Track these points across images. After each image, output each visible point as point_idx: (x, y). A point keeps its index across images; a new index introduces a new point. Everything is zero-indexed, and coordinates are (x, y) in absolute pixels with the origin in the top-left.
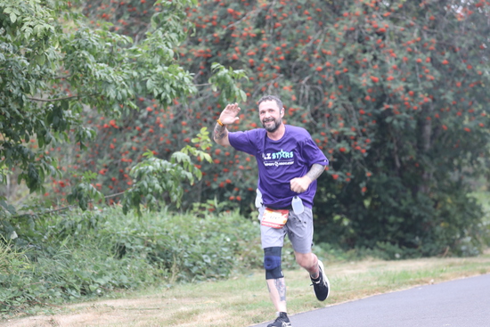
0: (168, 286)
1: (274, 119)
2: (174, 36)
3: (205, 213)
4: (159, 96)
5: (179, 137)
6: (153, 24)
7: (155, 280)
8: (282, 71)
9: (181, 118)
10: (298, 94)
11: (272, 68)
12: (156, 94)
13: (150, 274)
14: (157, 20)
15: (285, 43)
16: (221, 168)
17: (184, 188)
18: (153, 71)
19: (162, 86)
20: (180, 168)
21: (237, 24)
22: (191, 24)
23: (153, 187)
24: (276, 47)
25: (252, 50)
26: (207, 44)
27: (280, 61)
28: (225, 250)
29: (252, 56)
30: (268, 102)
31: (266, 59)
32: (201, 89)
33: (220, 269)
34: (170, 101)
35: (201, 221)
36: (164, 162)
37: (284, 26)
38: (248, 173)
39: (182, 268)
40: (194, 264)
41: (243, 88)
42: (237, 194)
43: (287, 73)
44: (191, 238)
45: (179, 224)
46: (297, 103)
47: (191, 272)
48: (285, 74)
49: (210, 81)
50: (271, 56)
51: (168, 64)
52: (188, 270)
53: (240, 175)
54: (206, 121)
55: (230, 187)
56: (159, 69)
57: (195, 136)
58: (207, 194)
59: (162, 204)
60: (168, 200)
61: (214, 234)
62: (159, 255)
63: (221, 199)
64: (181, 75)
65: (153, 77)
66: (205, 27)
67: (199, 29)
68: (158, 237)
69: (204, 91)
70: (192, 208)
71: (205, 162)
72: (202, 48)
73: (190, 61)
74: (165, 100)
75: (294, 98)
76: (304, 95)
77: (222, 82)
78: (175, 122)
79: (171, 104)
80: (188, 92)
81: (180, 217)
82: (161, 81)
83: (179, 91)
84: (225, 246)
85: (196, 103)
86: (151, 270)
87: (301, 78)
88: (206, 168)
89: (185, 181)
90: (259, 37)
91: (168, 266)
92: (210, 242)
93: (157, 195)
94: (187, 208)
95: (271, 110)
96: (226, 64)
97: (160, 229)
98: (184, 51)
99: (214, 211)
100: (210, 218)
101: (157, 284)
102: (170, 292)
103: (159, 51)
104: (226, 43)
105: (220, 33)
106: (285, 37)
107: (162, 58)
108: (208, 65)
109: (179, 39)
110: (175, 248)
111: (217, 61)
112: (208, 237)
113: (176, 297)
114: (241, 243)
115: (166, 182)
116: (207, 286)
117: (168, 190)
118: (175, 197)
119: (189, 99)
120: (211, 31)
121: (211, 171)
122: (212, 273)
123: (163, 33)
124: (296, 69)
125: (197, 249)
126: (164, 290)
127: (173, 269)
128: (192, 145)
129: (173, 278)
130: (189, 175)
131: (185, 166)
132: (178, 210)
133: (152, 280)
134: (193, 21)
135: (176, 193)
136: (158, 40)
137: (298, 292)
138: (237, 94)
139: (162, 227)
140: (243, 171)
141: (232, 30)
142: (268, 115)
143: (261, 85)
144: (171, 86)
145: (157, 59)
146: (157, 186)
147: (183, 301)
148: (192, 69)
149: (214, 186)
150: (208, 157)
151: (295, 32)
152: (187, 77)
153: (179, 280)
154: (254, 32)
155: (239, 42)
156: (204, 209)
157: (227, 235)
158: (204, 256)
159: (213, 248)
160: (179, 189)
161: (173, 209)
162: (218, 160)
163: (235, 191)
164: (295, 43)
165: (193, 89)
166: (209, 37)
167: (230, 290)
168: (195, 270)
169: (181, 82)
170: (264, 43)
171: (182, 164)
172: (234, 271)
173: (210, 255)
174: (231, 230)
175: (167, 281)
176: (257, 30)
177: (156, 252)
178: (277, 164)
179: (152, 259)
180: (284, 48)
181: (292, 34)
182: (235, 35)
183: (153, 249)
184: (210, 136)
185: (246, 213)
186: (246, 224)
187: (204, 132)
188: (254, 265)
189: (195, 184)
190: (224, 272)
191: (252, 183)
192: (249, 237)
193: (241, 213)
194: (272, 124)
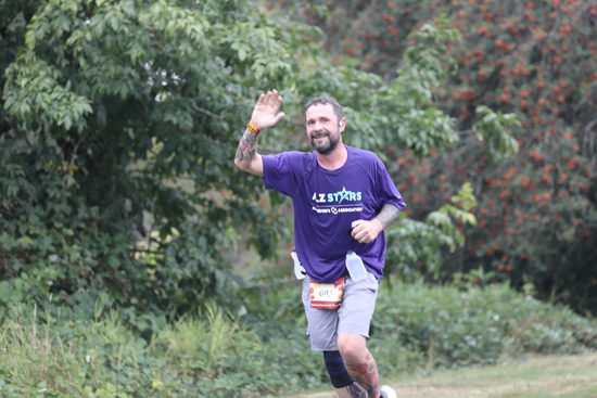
0: (425, 372)
1: (328, 134)
2: (431, 74)
3: (469, 285)
4: (413, 146)
5: (436, 194)
6: (406, 60)
7: (409, 365)
8: (561, 115)
9: (439, 172)
10: (580, 143)
11: (549, 112)
12: (409, 143)
13: (402, 358)
14: (412, 56)
15: (564, 82)
16: (487, 231)
17: (443, 256)
18: (406, 116)
19: (417, 134)
20: (438, 231)
21: (507, 60)
22: (451, 60)
23: (406, 255)
24: (554, 87)
25: (525, 90)
26: (470, 84)
27: (559, 103)
28: (493, 330)
29: (525, 98)
30: (320, 106)
31: (542, 100)
32: (463, 137)
33: (486, 353)
34: (426, 151)
35: (464, 295)
36: (419, 225)
37: (564, 61)
38: (520, 238)
39: (441, 351)
40: (456, 347)
41: (514, 135)
42: (506, 263)
43: (568, 117)
44: (451, 315)
45: (437, 299)
46: (580, 153)
47: (452, 356)
48: (566, 119)
49: (474, 128)
50: (549, 98)
51: (424, 108)
52: (448, 353)
53: (510, 240)
54: (469, 176)
55: (498, 254)
56: (414, 114)
57: (455, 194)
58: (469, 262)
59: (417, 274)
60: (423, 270)
61: (480, 311)
62: (414, 336)
63: (487, 269)
64: (439, 120)
65: (407, 123)
66: (469, 63)
67: (461, 65)
68: (413, 315)
69: (468, 140)
70: (451, 279)
71: (469, 224)
72: (464, 89)
73: (450, 104)
74: (421, 151)
75: (576, 147)
76: (588, 144)
77: (489, 129)
78: (432, 177)
79: (428, 156)
80: (448, 141)
81: (438, 291)
82: (416, 128)
83: (438, 140)
84: (493, 325)
85: (457, 154)
86: (404, 353)
87: (585, 123)
88: (470, 232)
89: (444, 248)
90: (533, 74)
91: (424, 348)
92: (475, 320)
93: (411, 264)
94: (446, 280)
95: (323, 120)
96: (495, 107)
97: (414, 305)
98: (443, 92)
99: (479, 283)
100: (474, 292)
101: (411, 370)
102: (427, 380)
103: (413, 93)
104: (493, 82)
105: (486, 70)
106: (565, 75)
107: (418, 101)
108: (472, 109)
109: (438, 77)
110: (432, 328)
111: (483, 103)
112: (472, 314)
113: (435, 386)
114: (512, 322)
115: (421, 248)
116: (472, 373)
117: (423, 259)
118: (432, 267)
119: (449, 150)
120: (475, 68)
121: (475, 235)
122: (477, 358)
123: (419, 70)
124: (578, 112)
125: (459, 328)
126: (419, 377)
127: (430, 352)
128: (453, 204)
129: (430, 364)
130: (449, 240)
131: (444, 229)
132: (436, 282)
133: (405, 366)
134: (454, 56)
135: (433, 261)
136: (413, 79)
137: (582, 381)
138: (507, 143)
139: (417, 301)
140: (515, 236)
141: (501, 67)
142: (318, 126)
143: (536, 133)
144: (428, 134)
145: (411, 102)
146: (411, 253)
147: (443, 391)
148: (453, 113)
149: (479, 254)
150: (471, 218)
151: (577, 68)
152: (446, 123)
153: (437, 365)
154: (527, 68)
155: (509, 81)
156: (466, 281)
157: (495, 312)
158: (467, 338)
159: (478, 328)
160: (437, 257)
161: (430, 280)
162: (484, 222)
163: (504, 259)
164: (577, 81)
165: (454, 137)
166: (473, 75)
167: (500, 379)
168: (456, 354)
169: (440, 129)
170: (540, 82)
171: (440, 227)
172: (504, 356)
173: (475, 336)
174: (500, 306)
175: (423, 367)
176: (532, 67)
177: (410, 332)
178: (335, 211)
179: (405, 340)
180: (564, 88)
181: (573, 71)
182: (505, 72)
183: (406, 328)
184: (474, 193)
185: (518, 286)
186: (517, 300)
187: (467, 189)
188: (527, 348)
189: (456, 252)
190: (491, 357)
191: (524, 251)
192: (522, 315)
193: (512, 285)
194: (325, 141)
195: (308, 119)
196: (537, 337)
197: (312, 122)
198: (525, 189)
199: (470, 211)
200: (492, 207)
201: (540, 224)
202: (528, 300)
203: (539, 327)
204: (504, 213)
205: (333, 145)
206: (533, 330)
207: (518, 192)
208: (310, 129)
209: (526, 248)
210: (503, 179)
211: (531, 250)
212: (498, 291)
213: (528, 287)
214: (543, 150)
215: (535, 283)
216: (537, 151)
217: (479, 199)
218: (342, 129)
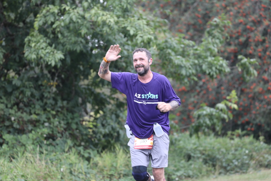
0: (214, 176)
1: (143, 66)
2: (217, 41)
3: (234, 137)
4: (209, 74)
5: (220, 95)
6: (206, 35)
7: (207, 173)
9: (221, 85)
12: (207, 72)
13: (204, 170)
14: (209, 33)
16: (243, 112)
17: (223, 123)
18: (206, 60)
19: (211, 68)
20: (220, 112)
21: (252, 35)
22: (227, 35)
23: (206, 123)
25: (260, 48)
26: (235, 45)
28: (246, 157)
29: (260, 52)
30: (139, 52)
31: (268, 53)
32: (232, 69)
33: (242, 168)
34: (215, 76)
35: (232, 141)
36: (212, 109)
38: (258, 116)
39: (222, 167)
40: (229, 165)
41: (255, 69)
42: (252, 127)
44: (226, 150)
45: (220, 143)
47: (227, 169)
49: (237, 65)
50: (270, 52)
51: (214, 56)
52: (225, 168)
53: (253, 116)
54: (234, 87)
55: (248, 123)
56: (210, 59)
57: (228, 95)
58: (235, 127)
59: (211, 132)
60: (214, 130)
61: (239, 149)
62: (210, 160)
63: (243, 130)
64: (221, 62)
65: (206, 63)
66: (235, 36)
67: (231, 37)
68: (209, 150)
69: (234, 71)
70: (227, 134)
71: (234, 109)
72: (232, 48)
73: (226, 55)
74: (213, 76)
77: (244, 66)
78: (218, 87)
79: (216, 78)
80: (225, 71)
81: (221, 140)
82: (210, 65)
83: (220, 71)
84: (245, 155)
85: (229, 77)
86: (205, 168)
88: (235, 113)
89: (223, 120)
90: (264, 41)
91: (214, 166)
92: (237, 153)
93: (208, 127)
94: (224, 134)
95: (141, 59)
96: (246, 56)
97: (209, 146)
98: (223, 49)
99: (239, 136)
100: (237, 140)
101: (208, 176)
102: (216, 180)
103: (209, 49)
104: (246, 44)
105: (242, 39)
107: (211, 53)
108: (236, 57)
109: (221, 42)
110: (218, 156)
111: (241, 54)
112: (236, 150)
114: (254, 154)
115: (213, 120)
116: (236, 177)
117: (214, 125)
118: (218, 129)
119: (226, 75)
120: (237, 38)
121: (237, 114)
122: (238, 170)
123: (212, 39)
125: (230, 156)
126: (212, 179)
127: (217, 167)
128: (227, 100)
129: (217, 173)
130: (226, 116)
131: (223, 111)
132: (219, 135)
133: (205, 174)
134: (228, 33)
135: (218, 126)
136: (209, 43)
138: (252, 72)
139: (211, 144)
140: (255, 114)
141: (249, 37)
142: (139, 62)
143: (265, 68)
144: (216, 68)
145: (208, 54)
146: (208, 122)
148: (227, 59)
149: (239, 123)
150: (235, 106)
152: (225, 63)
153: (220, 173)
154: (261, 38)
155: (253, 44)
156: (233, 135)
157: (246, 149)
158: (234, 161)
159: (239, 157)
160: (220, 124)
161: (217, 135)
162: (241, 108)
163: (251, 125)
165: (228, 70)
166: (236, 41)
167: (248, 180)
168: (229, 168)
169: (221, 66)
170: (267, 44)
171: (221, 110)
172: (250, 169)
173: (237, 160)
174: (249, 146)
175: (214, 174)
176: (263, 38)
177: (208, 158)
178: (145, 103)
179: (205, 162)
182: (251, 40)
183: (206, 156)
184: (237, 95)
185: (257, 137)
186: (256, 144)
187: (234, 93)
188: (261, 166)
189: (229, 122)
190: (244, 169)
191: (260, 121)
192: (259, 150)
193: (254, 137)
194: (142, 70)
195: (134, 59)
196: (266, 161)
197: (136, 60)
198: (260, 93)
199: (235, 103)
200: (245, 101)
201: (267, 109)
202: (261, 144)
203: (266, 156)
204: (251, 104)
205: (146, 71)
206: (264, 157)
207: (257, 94)
208: (135, 64)
209: (260, 120)
210: (250, 89)
211: (263, 121)
212: (248, 139)
213: (261, 138)
214: (268, 75)
215: (265, 136)
216: (266, 76)
217: (239, 97)
218: (151, 63)
